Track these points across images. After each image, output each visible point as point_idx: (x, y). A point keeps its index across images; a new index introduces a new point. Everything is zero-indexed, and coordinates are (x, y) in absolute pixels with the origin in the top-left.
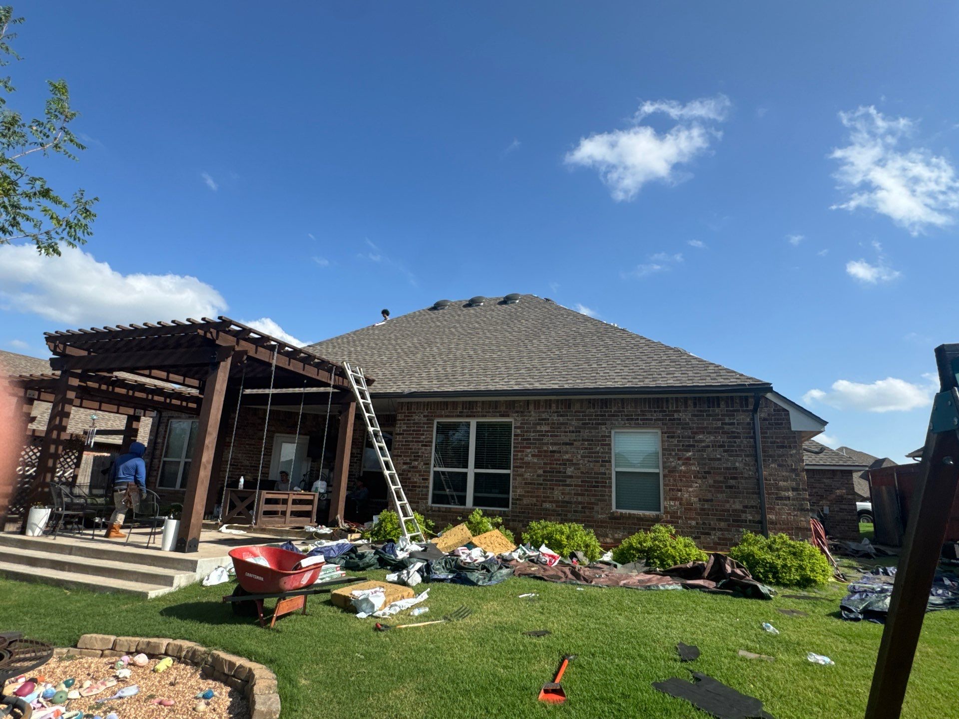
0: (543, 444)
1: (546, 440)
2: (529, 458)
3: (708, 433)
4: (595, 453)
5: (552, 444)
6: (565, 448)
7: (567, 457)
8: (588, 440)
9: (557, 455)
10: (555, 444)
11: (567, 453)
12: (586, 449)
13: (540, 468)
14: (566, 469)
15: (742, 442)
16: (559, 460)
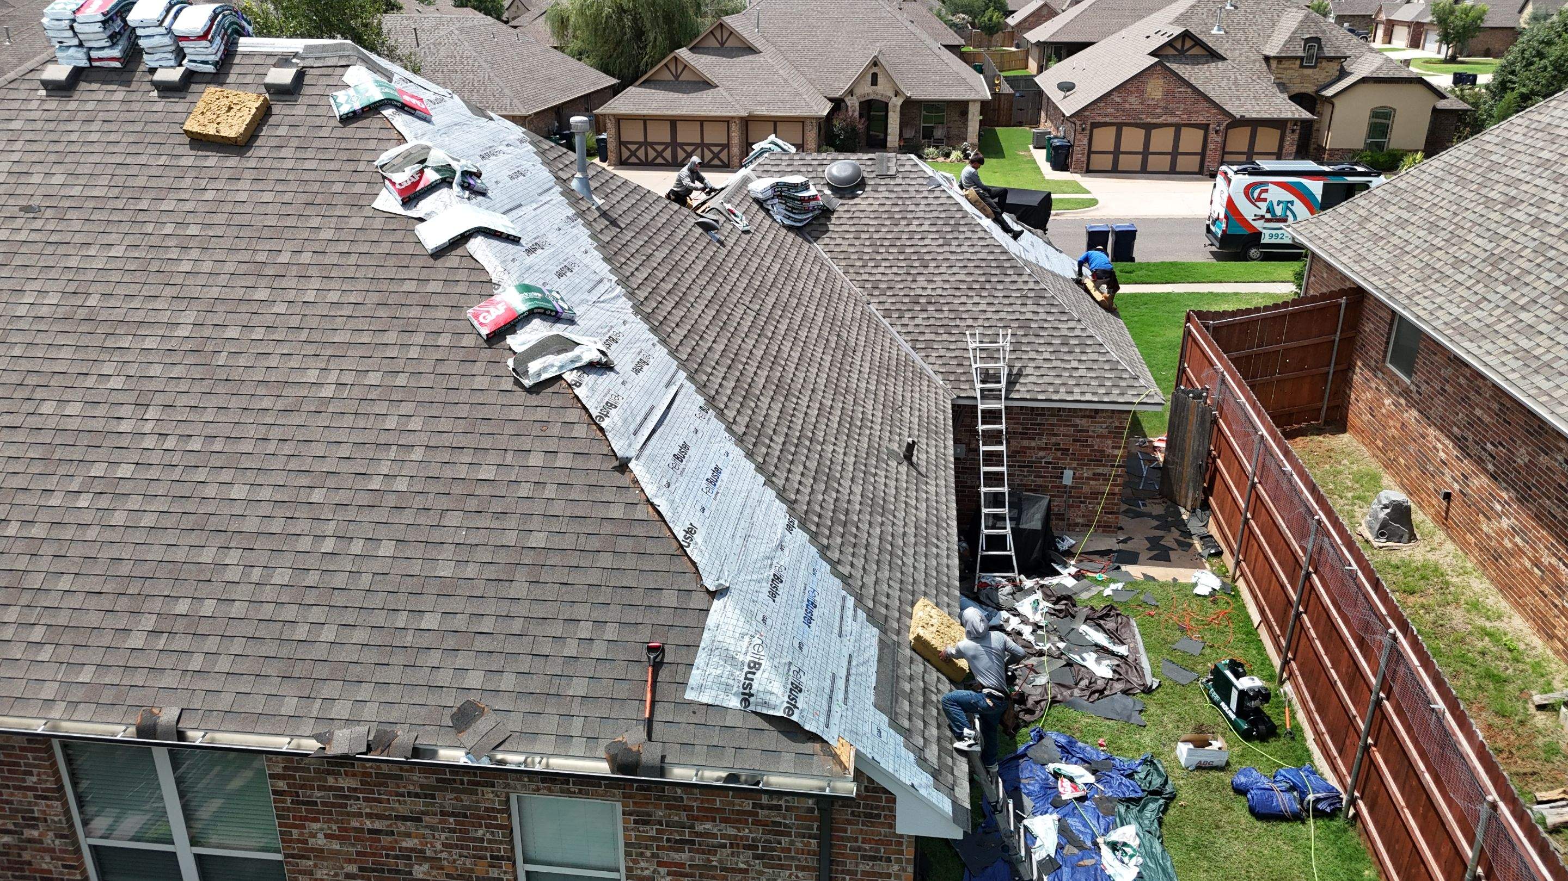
0: (348, 814)
1: (353, 807)
2: (320, 841)
3: (724, 820)
4: (475, 840)
5: (369, 816)
6: (401, 827)
7: (408, 843)
8: (452, 815)
9: (386, 840)
10: (379, 817)
11: (409, 835)
12: (452, 830)
13: (350, 861)
14: (411, 866)
15: (792, 843)
16: (393, 849)
